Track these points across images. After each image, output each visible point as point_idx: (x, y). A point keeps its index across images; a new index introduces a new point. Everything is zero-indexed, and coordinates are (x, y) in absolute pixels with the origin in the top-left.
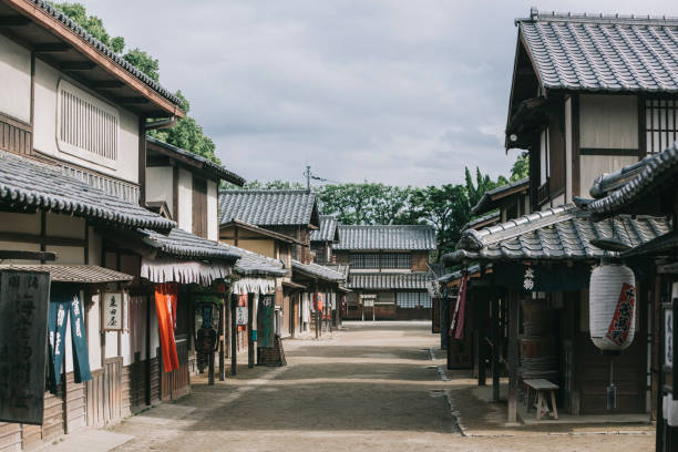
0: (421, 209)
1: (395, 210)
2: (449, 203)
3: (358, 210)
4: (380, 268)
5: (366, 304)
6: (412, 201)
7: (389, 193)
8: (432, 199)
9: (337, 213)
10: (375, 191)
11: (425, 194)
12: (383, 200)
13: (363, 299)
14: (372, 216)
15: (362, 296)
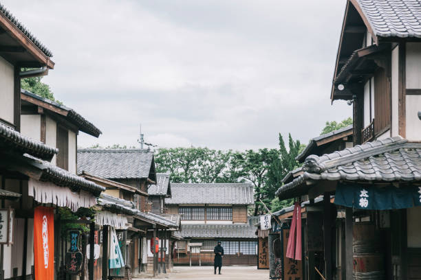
0: (241, 169)
1: (218, 171)
2: (264, 164)
3: (186, 170)
4: (206, 220)
5: (193, 251)
6: (233, 163)
7: (213, 157)
8: (251, 160)
9: (169, 173)
10: (200, 154)
11: (244, 157)
12: (208, 162)
13: (191, 247)
14: (199, 176)
15: (190, 244)
